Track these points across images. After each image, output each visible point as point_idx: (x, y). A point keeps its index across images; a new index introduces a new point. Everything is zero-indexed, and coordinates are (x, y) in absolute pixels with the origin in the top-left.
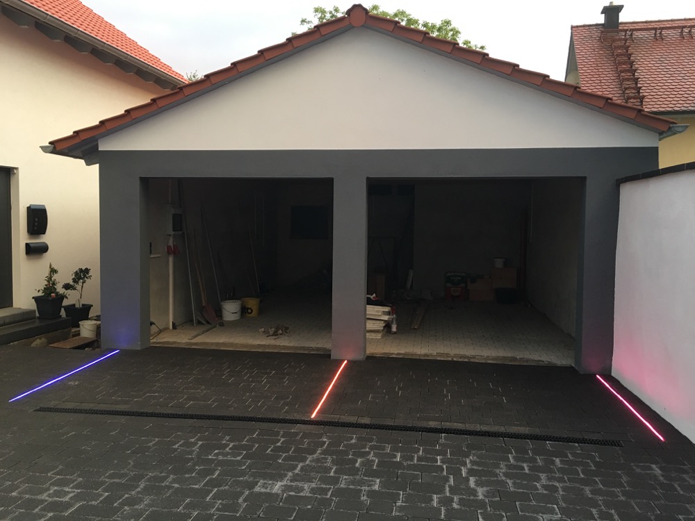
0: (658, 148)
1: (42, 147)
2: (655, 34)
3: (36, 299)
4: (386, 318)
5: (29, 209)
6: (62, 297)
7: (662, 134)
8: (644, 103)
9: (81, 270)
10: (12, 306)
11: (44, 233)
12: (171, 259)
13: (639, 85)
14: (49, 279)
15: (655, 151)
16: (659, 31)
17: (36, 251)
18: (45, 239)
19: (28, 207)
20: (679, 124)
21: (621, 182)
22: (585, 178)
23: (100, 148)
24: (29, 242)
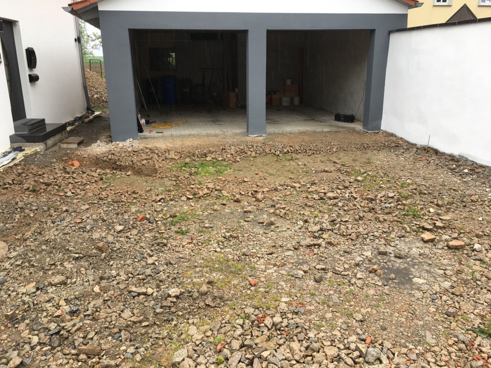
0: (407, 14)
1: (63, 8)
7: (410, 7)
10: (26, 117)
11: (35, 68)
15: (405, 16)
17: (33, 80)
18: (36, 71)
19: (26, 50)
20: (420, 2)
21: (390, 32)
22: (375, 30)
23: (100, 9)
24: (30, 73)
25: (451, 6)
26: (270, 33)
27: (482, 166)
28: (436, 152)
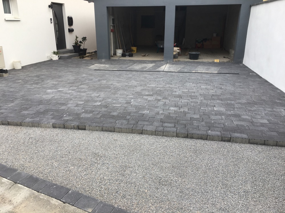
3: (73, 46)
4: (178, 51)
5: (68, 17)
6: (80, 46)
9: (84, 38)
10: (66, 48)
11: (72, 25)
12: (112, 33)
14: (76, 39)
17: (71, 31)
18: (73, 27)
21: (251, 6)
22: (241, 4)
24: (69, 28)
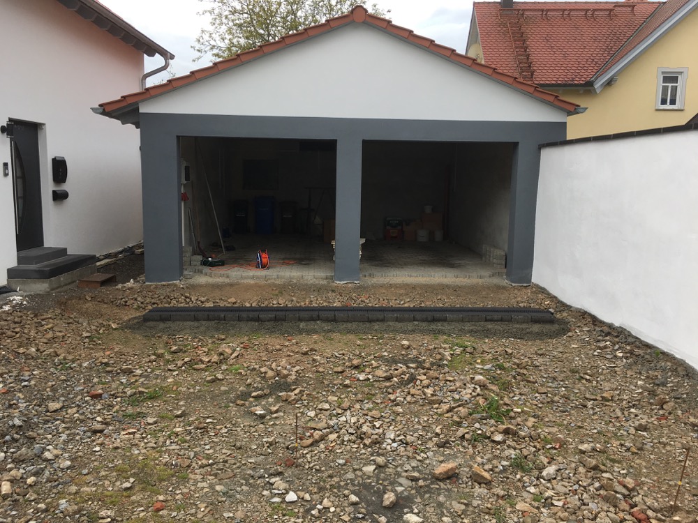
0: (566, 123)
1: (92, 109)
2: (542, 14)
7: (569, 113)
8: (534, 76)
10: (43, 245)
11: (64, 182)
12: (183, 205)
13: (530, 61)
15: (563, 126)
16: (545, 13)
17: (59, 197)
18: (65, 187)
19: (53, 159)
20: (582, 106)
21: (542, 146)
22: (518, 143)
23: (141, 111)
24: (54, 189)
25: (682, 110)
26: (367, 144)
27: (648, 346)
28: (595, 320)
